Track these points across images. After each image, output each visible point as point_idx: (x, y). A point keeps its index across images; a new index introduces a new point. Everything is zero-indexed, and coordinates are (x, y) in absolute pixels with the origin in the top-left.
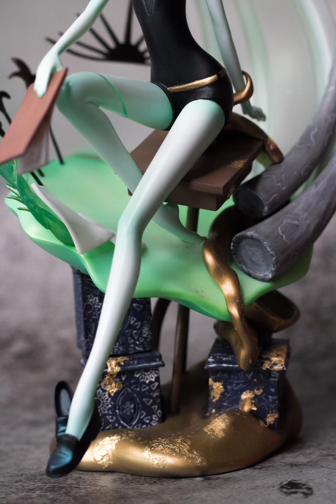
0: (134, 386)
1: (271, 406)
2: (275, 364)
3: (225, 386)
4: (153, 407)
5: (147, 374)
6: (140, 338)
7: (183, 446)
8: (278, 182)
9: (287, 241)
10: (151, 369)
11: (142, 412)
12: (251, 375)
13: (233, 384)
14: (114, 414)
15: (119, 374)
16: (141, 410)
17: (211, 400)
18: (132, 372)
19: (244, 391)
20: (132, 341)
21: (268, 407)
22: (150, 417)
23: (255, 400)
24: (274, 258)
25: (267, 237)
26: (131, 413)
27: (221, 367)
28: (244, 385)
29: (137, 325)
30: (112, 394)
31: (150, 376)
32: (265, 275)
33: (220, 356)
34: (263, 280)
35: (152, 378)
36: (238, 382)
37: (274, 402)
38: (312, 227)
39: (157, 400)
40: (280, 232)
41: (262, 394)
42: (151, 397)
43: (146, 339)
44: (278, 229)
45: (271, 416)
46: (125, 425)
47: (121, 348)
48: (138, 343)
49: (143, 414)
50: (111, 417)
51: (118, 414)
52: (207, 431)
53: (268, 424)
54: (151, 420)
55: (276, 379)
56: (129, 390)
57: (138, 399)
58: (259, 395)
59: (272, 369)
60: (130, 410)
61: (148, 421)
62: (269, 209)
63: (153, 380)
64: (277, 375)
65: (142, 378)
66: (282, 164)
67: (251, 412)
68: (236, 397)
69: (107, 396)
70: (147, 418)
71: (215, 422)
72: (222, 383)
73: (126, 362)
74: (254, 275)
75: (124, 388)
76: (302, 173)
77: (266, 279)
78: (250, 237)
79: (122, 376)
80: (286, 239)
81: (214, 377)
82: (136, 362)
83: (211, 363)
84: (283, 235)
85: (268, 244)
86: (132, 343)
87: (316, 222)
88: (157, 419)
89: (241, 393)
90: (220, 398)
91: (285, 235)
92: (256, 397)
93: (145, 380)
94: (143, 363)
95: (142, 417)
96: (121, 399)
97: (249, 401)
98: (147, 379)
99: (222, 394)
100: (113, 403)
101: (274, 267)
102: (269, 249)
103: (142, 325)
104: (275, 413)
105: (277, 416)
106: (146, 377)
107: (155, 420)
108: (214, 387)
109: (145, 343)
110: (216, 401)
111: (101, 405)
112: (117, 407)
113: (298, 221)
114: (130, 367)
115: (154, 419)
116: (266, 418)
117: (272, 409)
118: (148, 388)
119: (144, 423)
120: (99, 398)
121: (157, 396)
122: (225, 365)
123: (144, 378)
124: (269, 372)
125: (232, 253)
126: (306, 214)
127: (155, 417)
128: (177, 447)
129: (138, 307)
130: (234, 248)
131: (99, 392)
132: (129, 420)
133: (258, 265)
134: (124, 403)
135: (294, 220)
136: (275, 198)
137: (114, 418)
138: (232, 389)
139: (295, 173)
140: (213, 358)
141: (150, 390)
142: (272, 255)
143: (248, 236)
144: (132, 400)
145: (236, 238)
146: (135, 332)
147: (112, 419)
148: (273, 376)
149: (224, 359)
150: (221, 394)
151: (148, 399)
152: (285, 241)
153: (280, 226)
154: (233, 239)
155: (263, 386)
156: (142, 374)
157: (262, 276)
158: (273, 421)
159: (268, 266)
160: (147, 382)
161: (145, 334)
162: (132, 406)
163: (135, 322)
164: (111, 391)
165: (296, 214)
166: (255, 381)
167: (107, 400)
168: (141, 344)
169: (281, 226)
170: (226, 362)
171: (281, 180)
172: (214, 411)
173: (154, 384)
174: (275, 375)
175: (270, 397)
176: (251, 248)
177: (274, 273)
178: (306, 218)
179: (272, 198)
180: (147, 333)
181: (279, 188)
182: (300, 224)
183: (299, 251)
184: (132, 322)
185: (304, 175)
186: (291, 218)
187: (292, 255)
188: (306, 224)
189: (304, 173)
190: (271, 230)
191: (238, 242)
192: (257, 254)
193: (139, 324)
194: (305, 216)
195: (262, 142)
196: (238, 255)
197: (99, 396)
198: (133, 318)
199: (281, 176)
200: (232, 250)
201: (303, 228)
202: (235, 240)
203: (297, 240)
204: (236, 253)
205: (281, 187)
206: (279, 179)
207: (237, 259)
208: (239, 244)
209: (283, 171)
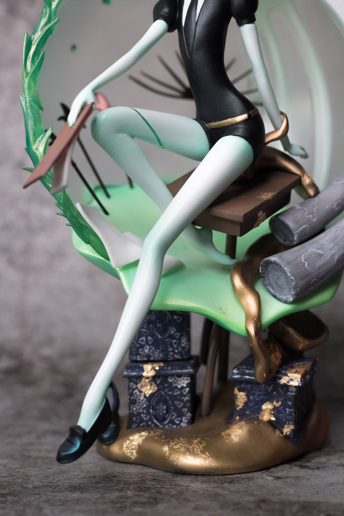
0: (168, 389)
1: (288, 417)
2: (292, 380)
3: (248, 396)
4: (184, 410)
5: (179, 379)
6: (179, 347)
7: (197, 447)
8: (309, 214)
9: (309, 268)
10: (184, 375)
11: (174, 413)
12: (271, 388)
13: (255, 394)
14: (148, 413)
15: (154, 378)
16: (173, 412)
17: (236, 408)
18: (166, 376)
19: (265, 402)
20: (171, 349)
21: (285, 418)
22: (180, 419)
23: (274, 411)
24: (294, 283)
25: (289, 263)
26: (163, 413)
27: (243, 378)
28: (264, 397)
29: (177, 335)
30: (147, 395)
31: (182, 381)
32: (287, 298)
33: (243, 369)
34: (286, 302)
35: (184, 383)
36: (259, 393)
37: (290, 414)
38: (337, 257)
39: (188, 404)
40: (303, 259)
41: (280, 406)
42: (182, 401)
43: (184, 348)
44: (301, 257)
45: (288, 427)
46: (158, 424)
47: (161, 355)
48: (176, 351)
49: (174, 415)
50: (145, 415)
51: (152, 413)
52: (224, 435)
53: (284, 434)
54: (181, 421)
55: (293, 394)
56: (162, 392)
57: (170, 402)
58: (277, 407)
59: (289, 384)
60: (163, 410)
61: (178, 422)
62: (298, 238)
63: (185, 385)
64: (294, 390)
65: (175, 383)
66: (316, 198)
67: (270, 422)
68: (257, 407)
69: (143, 396)
70: (177, 419)
71: (233, 428)
72: (246, 393)
73: (161, 367)
74: (279, 298)
75: (158, 390)
76: (334, 207)
77: (288, 301)
78: (273, 262)
79: (157, 379)
80: (308, 267)
81: (238, 387)
82: (169, 368)
83: (235, 374)
85: (289, 269)
86: (171, 351)
87: (341, 253)
88: (186, 421)
89: (262, 404)
90: (243, 406)
91: (307, 263)
92: (275, 408)
93: (178, 385)
94: (176, 370)
95: (173, 418)
96: (155, 400)
97: (269, 411)
98: (179, 384)
99: (246, 404)
100: (147, 403)
101: (294, 291)
102: (289, 275)
103: (181, 336)
104: (291, 424)
105: (292, 427)
106: (178, 382)
107: (185, 422)
108: (238, 396)
109: (183, 352)
110: (240, 409)
111: (137, 404)
112: (151, 407)
113: (323, 250)
114: (164, 372)
115: (184, 420)
116: (283, 429)
117: (289, 421)
118: (179, 392)
119: (174, 424)
120: (135, 398)
121: (187, 401)
122: (247, 377)
123: (177, 383)
124: (286, 387)
125: (261, 276)
126: (332, 244)
127: (185, 419)
128: (192, 447)
129: (179, 319)
130: (263, 271)
131: (136, 393)
132: (162, 420)
133: (282, 288)
134: (157, 404)
135: (319, 249)
136: (305, 229)
137: (148, 417)
138: (254, 400)
139: (328, 206)
140: (237, 370)
141: (181, 395)
142: (292, 279)
143: (272, 261)
144: (165, 402)
145: (263, 263)
146: (174, 341)
147: (146, 417)
148: (291, 390)
149: (247, 371)
150: (244, 403)
151: (179, 403)
152: (307, 268)
153: (304, 254)
154: (261, 264)
155: (282, 399)
156: (175, 379)
157: (285, 299)
158: (289, 432)
159: (290, 289)
160: (179, 387)
161: (183, 344)
162: (165, 407)
163: (175, 332)
164: (146, 392)
165: (322, 244)
166: (275, 394)
167: (143, 400)
168: (179, 352)
169: (305, 254)
170: (248, 374)
171: (313, 213)
172: (238, 418)
173: (185, 389)
174: (293, 389)
175: (287, 409)
176: (276, 273)
177: (294, 297)
178: (332, 248)
179: (301, 228)
180: (185, 343)
181: (310, 219)
182: (324, 253)
183: (322, 278)
184: (172, 333)
185: (336, 209)
186: (316, 248)
187: (312, 281)
188: (331, 253)
189: (336, 207)
190: (294, 258)
191: (265, 266)
192: (281, 278)
193: (179, 334)
194: (331, 247)
195: (298, 177)
196: (266, 278)
197: (135, 396)
198: (173, 328)
199: (314, 209)
200: (261, 273)
201: (327, 257)
202: (263, 264)
203: (319, 268)
204: (264, 276)
205: (311, 218)
206: (311, 212)
207: (265, 282)
208: (266, 268)
209: (315, 205)
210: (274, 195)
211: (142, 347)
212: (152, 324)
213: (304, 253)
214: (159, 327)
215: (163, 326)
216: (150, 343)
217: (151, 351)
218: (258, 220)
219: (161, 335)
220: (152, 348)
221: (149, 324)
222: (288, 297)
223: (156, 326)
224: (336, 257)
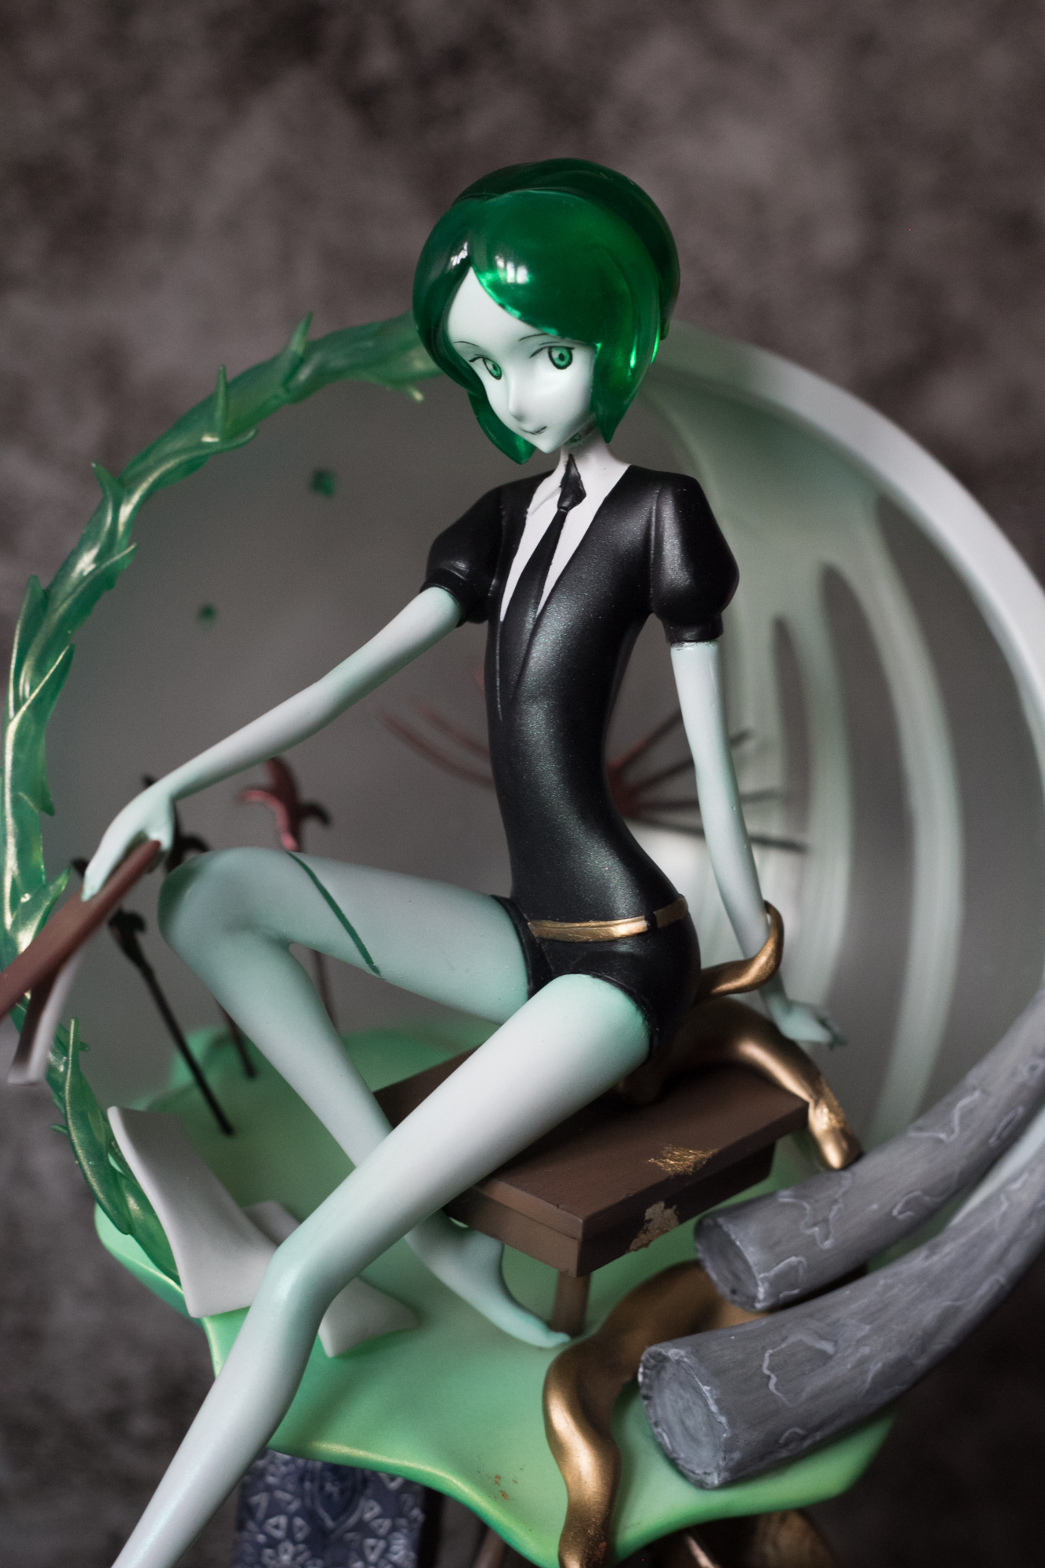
8: (815, 1225)
9: (779, 1394)
20: (359, 1564)
24: (725, 1435)
25: (718, 1374)
29: (380, 1527)
32: (705, 1473)
34: (701, 1485)
38: (875, 1368)
40: (766, 1364)
44: (763, 1356)
62: (768, 1294)
66: (847, 1174)
74: (683, 1467)
76: (895, 1212)
77: (706, 1483)
78: (674, 1362)
80: (777, 1389)
84: (773, 1376)
85: (714, 1392)
87: (892, 1355)
91: (777, 1376)
101: (725, 1460)
102: (714, 1409)
103: (393, 1529)
113: (836, 1342)
125: (641, 1392)
126: (868, 1327)
129: (392, 1479)
130: (647, 1381)
133: (695, 1441)
135: (822, 1338)
136: (793, 1269)
139: (875, 1207)
142: (720, 1424)
143: (669, 1358)
145: (648, 1356)
146: (371, 1542)
152: (773, 1394)
153: (773, 1348)
154: (643, 1358)
157: (698, 1474)
159: (715, 1452)
161: (396, 1553)
163: (378, 1517)
165: (835, 1323)
169: (776, 1350)
171: (826, 1221)
176: (682, 1392)
177: (722, 1476)
178: (865, 1338)
179: (782, 1265)
180: (402, 1553)
181: (812, 1241)
182: (836, 1352)
183: (818, 1428)
184: (368, 1516)
185: (901, 1217)
186: (816, 1333)
187: (787, 1434)
188: (858, 1355)
189: (900, 1213)
190: (740, 1357)
191: (655, 1366)
192: (695, 1411)
193: (387, 1523)
194: (860, 1334)
195: (799, 1105)
196: (657, 1401)
198: (373, 1503)
199: (831, 1210)
200: (640, 1385)
201: (842, 1368)
202: (648, 1360)
203: (814, 1397)
204: (650, 1394)
205: (818, 1239)
206: (820, 1218)
207: (651, 1411)
208: (659, 1373)
209: (837, 1196)
210: (703, 1159)
211: (273, 1543)
212: (312, 1481)
213: (773, 1345)
214: (330, 1496)
215: (342, 1492)
216: (300, 1536)
217: (300, 1559)
218: (645, 1227)
219: (334, 1518)
220: (302, 1553)
221: (301, 1480)
222: (708, 1471)
223: (322, 1488)
224: (871, 1367)
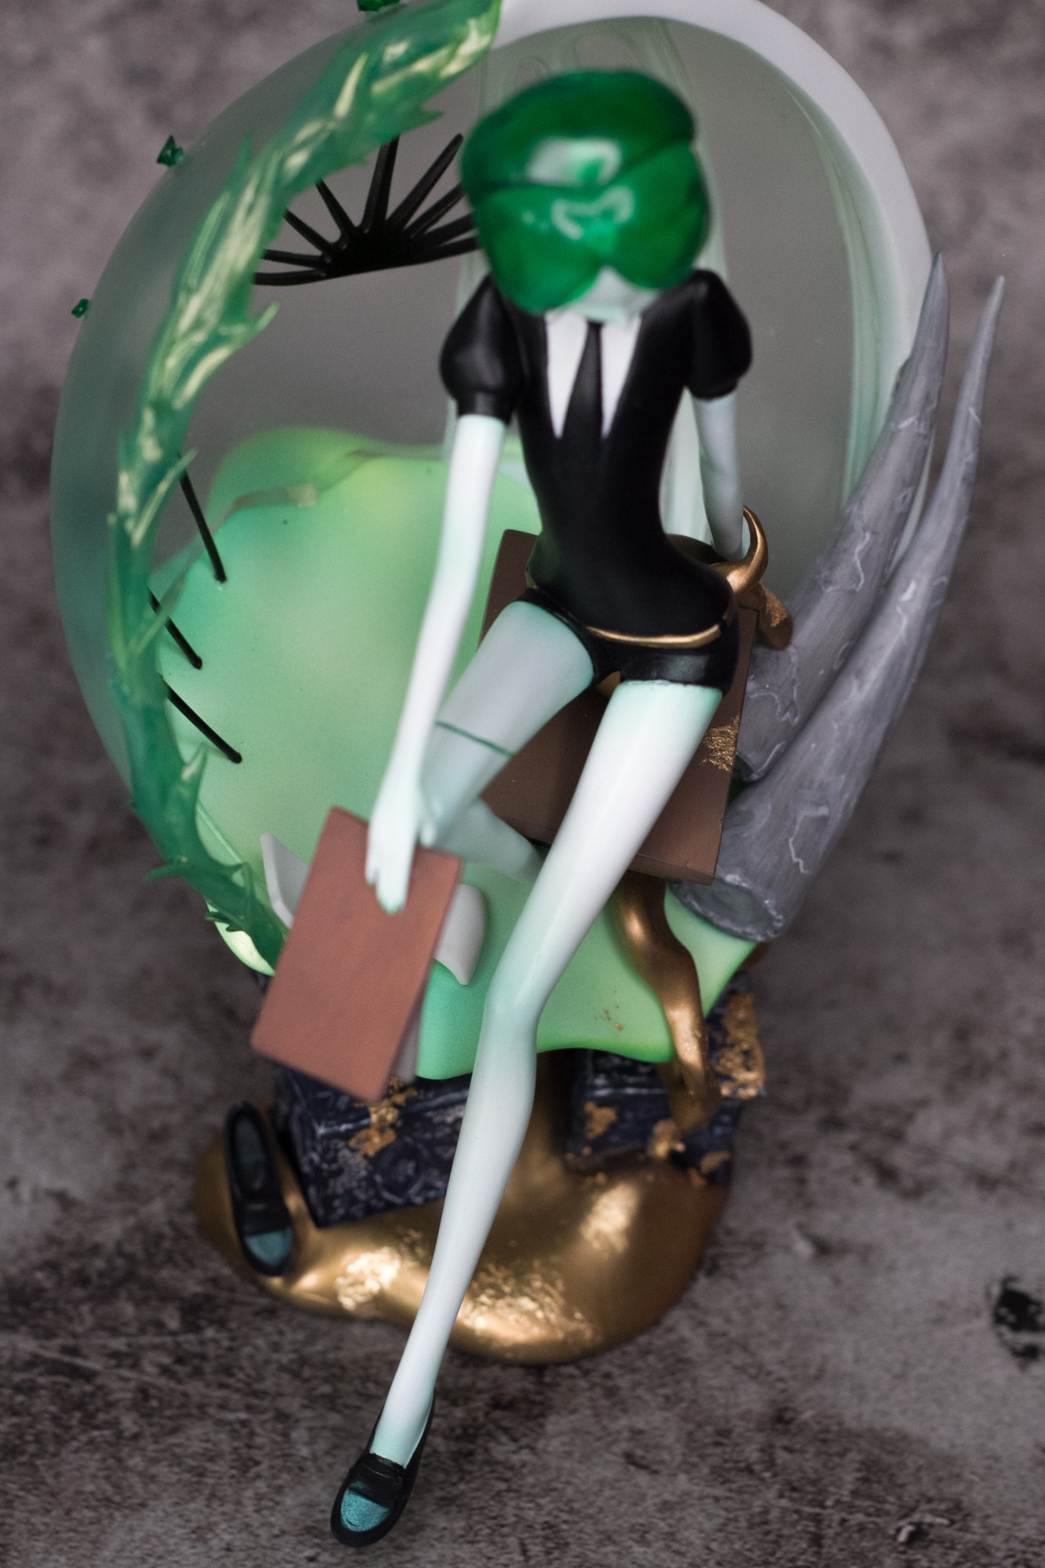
0: (421, 1131)
1: (717, 1141)
2: (742, 1086)
3: (619, 1113)
5: (450, 1108)
8: (786, 711)
9: (807, 871)
13: (638, 1112)
14: (371, 1185)
15: (393, 1122)
16: (430, 1168)
17: (586, 1134)
19: (659, 1121)
21: (712, 1144)
23: (685, 1135)
24: (780, 924)
25: (769, 883)
26: (407, 1176)
27: (621, 1094)
30: (372, 1153)
32: (746, 932)
33: (620, 1072)
40: (793, 854)
44: (788, 847)
45: (711, 1156)
46: (393, 1198)
49: (432, 1173)
50: (363, 1190)
51: (379, 1183)
53: (704, 1171)
56: (408, 1140)
57: (424, 1151)
59: (737, 1095)
60: (406, 1171)
65: (438, 1116)
66: (792, 651)
67: (673, 1155)
68: (640, 1128)
69: (360, 1157)
71: (603, 1205)
72: (616, 1110)
75: (398, 1139)
78: (730, 884)
80: (805, 868)
84: (799, 860)
89: (655, 1124)
90: (605, 1130)
91: (802, 858)
92: (684, 1129)
93: (445, 1118)
95: (430, 1180)
96: (389, 1158)
97: (671, 1137)
98: (449, 1116)
99: (612, 1126)
100: (370, 1167)
101: (774, 935)
102: (773, 913)
104: (721, 1150)
105: (724, 1155)
106: (447, 1112)
108: (595, 1115)
110: (597, 1136)
111: (345, 1175)
112: (379, 1173)
113: (827, 803)
114: (418, 1105)
116: (702, 1163)
118: (449, 1131)
119: (431, 1188)
120: (341, 1165)
122: (630, 1091)
123: (444, 1115)
126: (843, 776)
131: (344, 1155)
132: (403, 1187)
133: (732, 911)
134: (394, 1162)
135: (818, 805)
136: (778, 752)
137: (371, 1192)
138: (636, 1118)
139: (822, 672)
140: (605, 1081)
142: (777, 920)
144: (414, 1155)
147: (366, 1193)
149: (632, 1081)
150: (608, 1126)
151: (447, 1148)
152: (803, 874)
158: (716, 1166)
159: (758, 920)
162: (412, 1165)
164: (369, 1149)
165: (821, 786)
167: (359, 1164)
169: (794, 836)
170: (634, 1085)
171: (792, 703)
172: (587, 1151)
178: (843, 787)
179: (771, 756)
181: (787, 725)
182: (829, 811)
188: (842, 802)
190: (776, 859)
194: (840, 785)
197: (341, 1161)
199: (793, 691)
201: (836, 818)
203: (824, 855)
205: (790, 720)
206: (788, 703)
209: (793, 676)
213: (790, 832)
224: (852, 803)
